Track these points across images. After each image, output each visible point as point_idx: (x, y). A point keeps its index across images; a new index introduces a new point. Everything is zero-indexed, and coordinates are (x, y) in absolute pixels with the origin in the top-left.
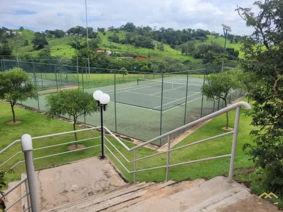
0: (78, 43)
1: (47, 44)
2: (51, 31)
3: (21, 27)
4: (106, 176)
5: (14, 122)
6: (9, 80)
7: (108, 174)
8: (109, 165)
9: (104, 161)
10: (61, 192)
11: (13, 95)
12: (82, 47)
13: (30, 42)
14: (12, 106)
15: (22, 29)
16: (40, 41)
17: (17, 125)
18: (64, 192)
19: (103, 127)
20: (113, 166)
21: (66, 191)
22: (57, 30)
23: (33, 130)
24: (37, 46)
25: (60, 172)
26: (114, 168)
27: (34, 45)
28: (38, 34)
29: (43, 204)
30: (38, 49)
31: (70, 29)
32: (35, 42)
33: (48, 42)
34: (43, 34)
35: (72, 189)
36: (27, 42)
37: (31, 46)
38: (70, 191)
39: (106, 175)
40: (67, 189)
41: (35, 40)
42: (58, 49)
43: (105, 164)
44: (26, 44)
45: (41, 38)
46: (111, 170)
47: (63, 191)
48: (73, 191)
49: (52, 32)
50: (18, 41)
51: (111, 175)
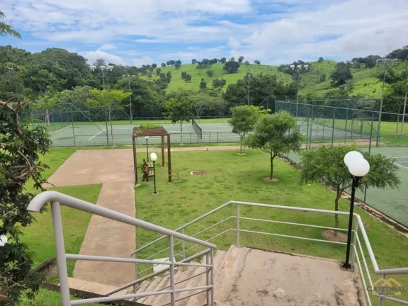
0: (392, 73)
1: (350, 77)
2: (361, 58)
3: (321, 58)
4: (335, 300)
5: (271, 179)
6: (272, 126)
7: (341, 297)
8: (352, 283)
9: (346, 273)
10: (259, 290)
11: (273, 144)
12: (397, 79)
13: (328, 76)
14: (272, 159)
15: (321, 60)
16: (342, 75)
17: (273, 184)
18: (263, 292)
19: (354, 214)
20: (357, 288)
21: (266, 293)
22: (370, 56)
23: (288, 194)
24: (336, 82)
25: (274, 261)
26: (358, 293)
27: (332, 81)
28: (341, 64)
29: (232, 294)
30: (336, 86)
31: (391, 52)
32: (335, 76)
33: (352, 74)
34: (349, 65)
35: (275, 292)
36: (324, 76)
37: (328, 82)
38: (271, 294)
39: (337, 299)
40: (269, 289)
41: (336, 73)
42: (365, 85)
43: (345, 279)
44: (323, 80)
45: (343, 70)
46: (350, 294)
47: (262, 289)
48: (275, 296)
49: (361, 61)
50: (313, 76)
51: (346, 302)
